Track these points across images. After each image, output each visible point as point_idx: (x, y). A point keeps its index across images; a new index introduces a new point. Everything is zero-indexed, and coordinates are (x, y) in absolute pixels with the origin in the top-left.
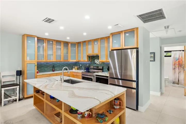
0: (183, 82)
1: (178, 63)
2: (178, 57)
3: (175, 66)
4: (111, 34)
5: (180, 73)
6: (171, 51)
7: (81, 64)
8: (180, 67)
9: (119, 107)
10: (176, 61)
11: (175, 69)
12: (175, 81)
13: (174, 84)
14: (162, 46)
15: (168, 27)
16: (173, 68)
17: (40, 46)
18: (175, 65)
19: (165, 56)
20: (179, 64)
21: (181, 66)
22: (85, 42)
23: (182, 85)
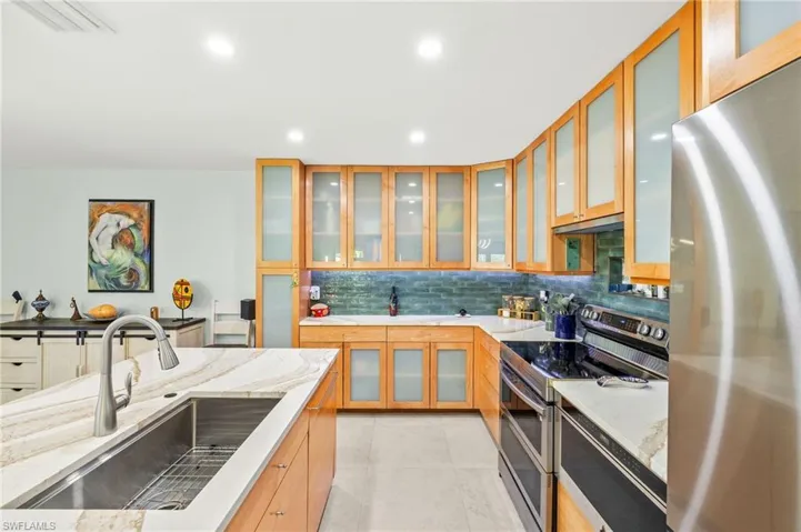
7: (542, 287)
17: (326, 202)
22: (542, 140)
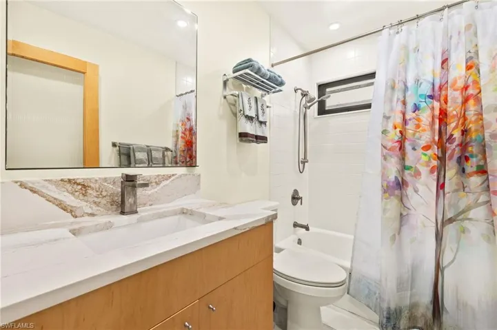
3: (403, 158)
8: (451, 172)
10: (409, 115)
11: (400, 185)
16: (384, 176)
18: (402, 148)
20: (442, 141)
21: (463, 158)
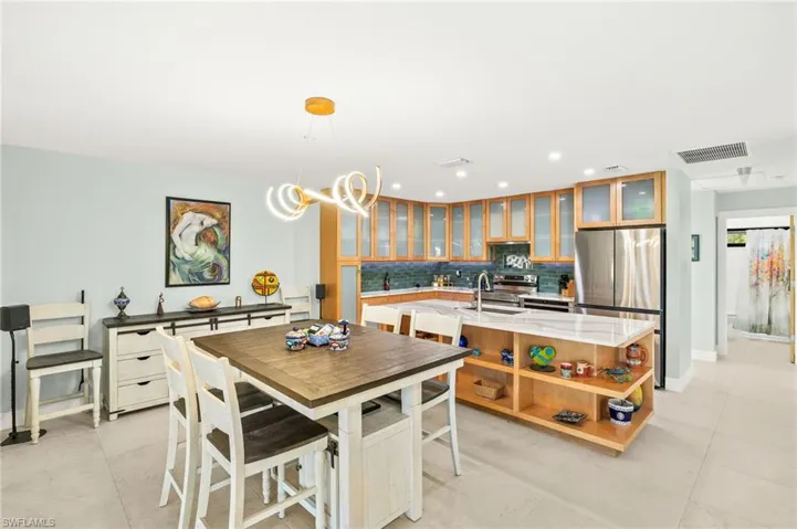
0: (784, 326)
1: (766, 268)
2: (767, 247)
3: (758, 275)
4: (579, 185)
5: (774, 299)
6: (745, 229)
7: (457, 269)
8: (774, 280)
9: (639, 362)
10: (760, 260)
11: (757, 284)
12: (759, 324)
13: (755, 332)
14: (721, 215)
15: (748, 170)
16: (750, 281)
18: (757, 272)
19: (729, 245)
20: (771, 270)
21: (778, 276)
22: (479, 202)
23: (780, 334)
